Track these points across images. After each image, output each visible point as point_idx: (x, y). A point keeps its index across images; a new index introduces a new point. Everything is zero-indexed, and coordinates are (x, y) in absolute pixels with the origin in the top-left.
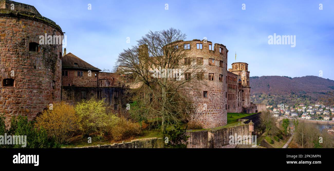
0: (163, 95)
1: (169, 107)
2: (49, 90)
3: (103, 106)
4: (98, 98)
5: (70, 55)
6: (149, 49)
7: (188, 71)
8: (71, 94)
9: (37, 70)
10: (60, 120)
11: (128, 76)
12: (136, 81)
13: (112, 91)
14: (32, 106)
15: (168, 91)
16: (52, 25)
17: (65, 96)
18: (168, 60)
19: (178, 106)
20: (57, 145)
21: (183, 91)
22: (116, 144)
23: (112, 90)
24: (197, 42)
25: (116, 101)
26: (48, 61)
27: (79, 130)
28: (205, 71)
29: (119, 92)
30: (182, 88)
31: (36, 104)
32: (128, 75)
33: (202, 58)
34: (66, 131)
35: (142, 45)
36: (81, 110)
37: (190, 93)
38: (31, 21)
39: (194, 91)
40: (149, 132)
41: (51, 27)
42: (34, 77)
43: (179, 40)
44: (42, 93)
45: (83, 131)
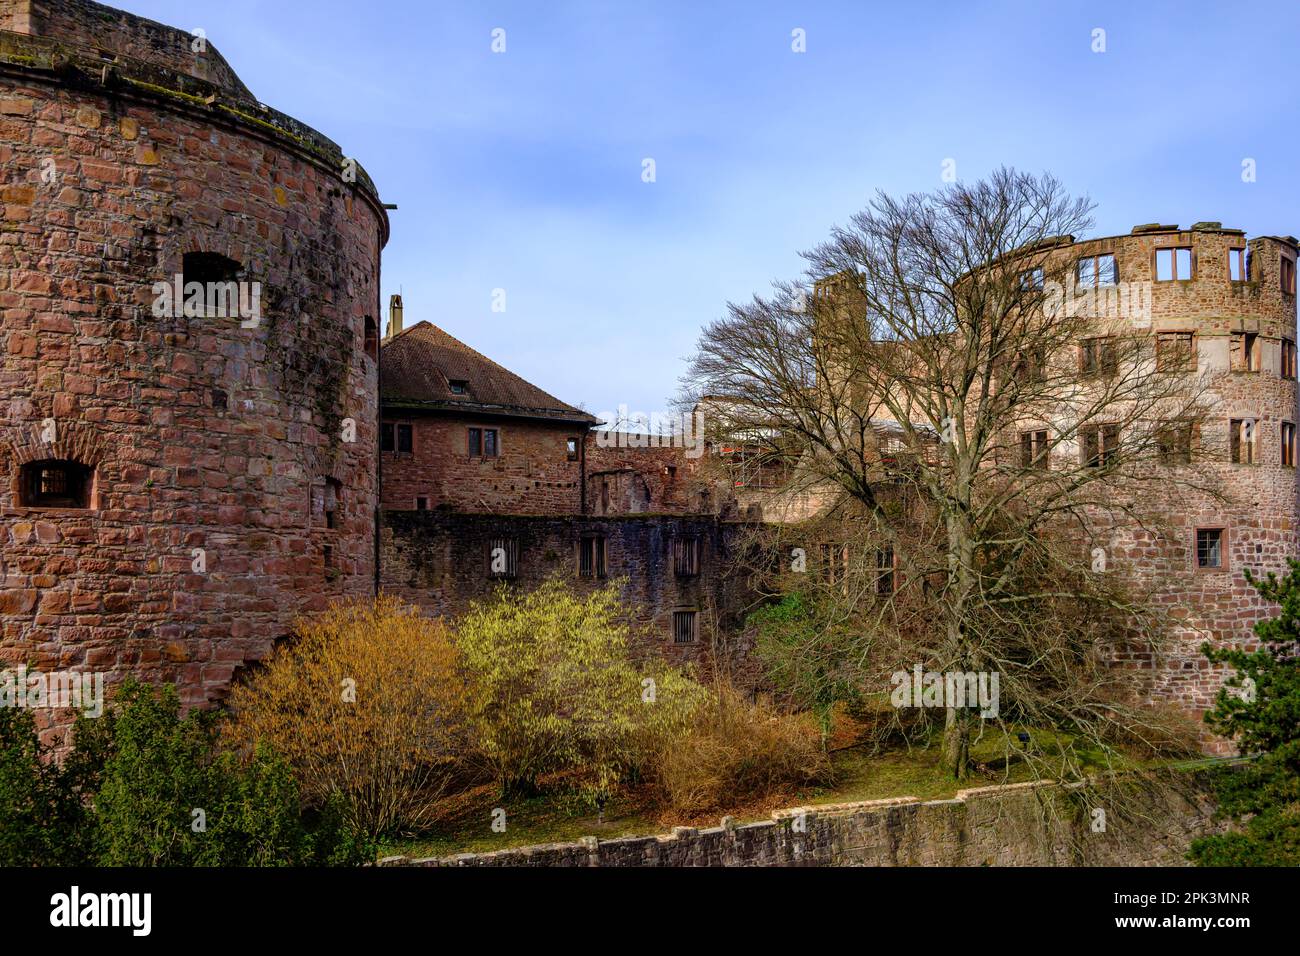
0: (952, 559)
1: (986, 627)
2: (304, 532)
3: (614, 623)
4: (585, 577)
5: (424, 336)
6: (875, 300)
7: (1100, 417)
8: (430, 557)
9: (232, 417)
10: (371, 703)
11: (752, 454)
12: (800, 478)
13: (665, 540)
14: (205, 621)
15: (982, 534)
16: (320, 159)
17: (395, 564)
18: (984, 356)
19: (1043, 616)
20: (356, 841)
21: (1071, 531)
22: (686, 834)
23: (666, 535)
24: (1159, 240)
25: (684, 592)
26: (296, 366)
27: (480, 755)
28: (1207, 409)
29: (700, 542)
30: (1065, 517)
31: (228, 610)
32: (751, 445)
33: (1191, 334)
34: (406, 765)
35: (833, 277)
36: (492, 648)
37: (1115, 543)
38: (190, 126)
39: (1138, 528)
40: (870, 768)
41: (312, 170)
42: (212, 458)
43: (1048, 236)
44: (262, 547)
45: (502, 761)
